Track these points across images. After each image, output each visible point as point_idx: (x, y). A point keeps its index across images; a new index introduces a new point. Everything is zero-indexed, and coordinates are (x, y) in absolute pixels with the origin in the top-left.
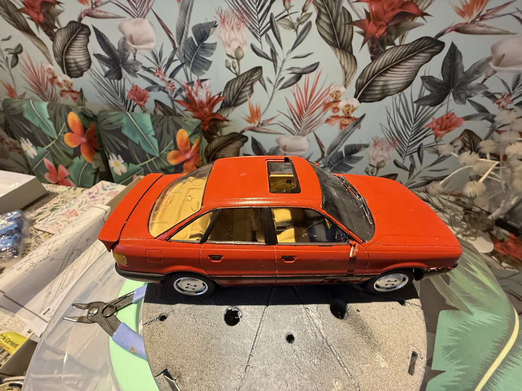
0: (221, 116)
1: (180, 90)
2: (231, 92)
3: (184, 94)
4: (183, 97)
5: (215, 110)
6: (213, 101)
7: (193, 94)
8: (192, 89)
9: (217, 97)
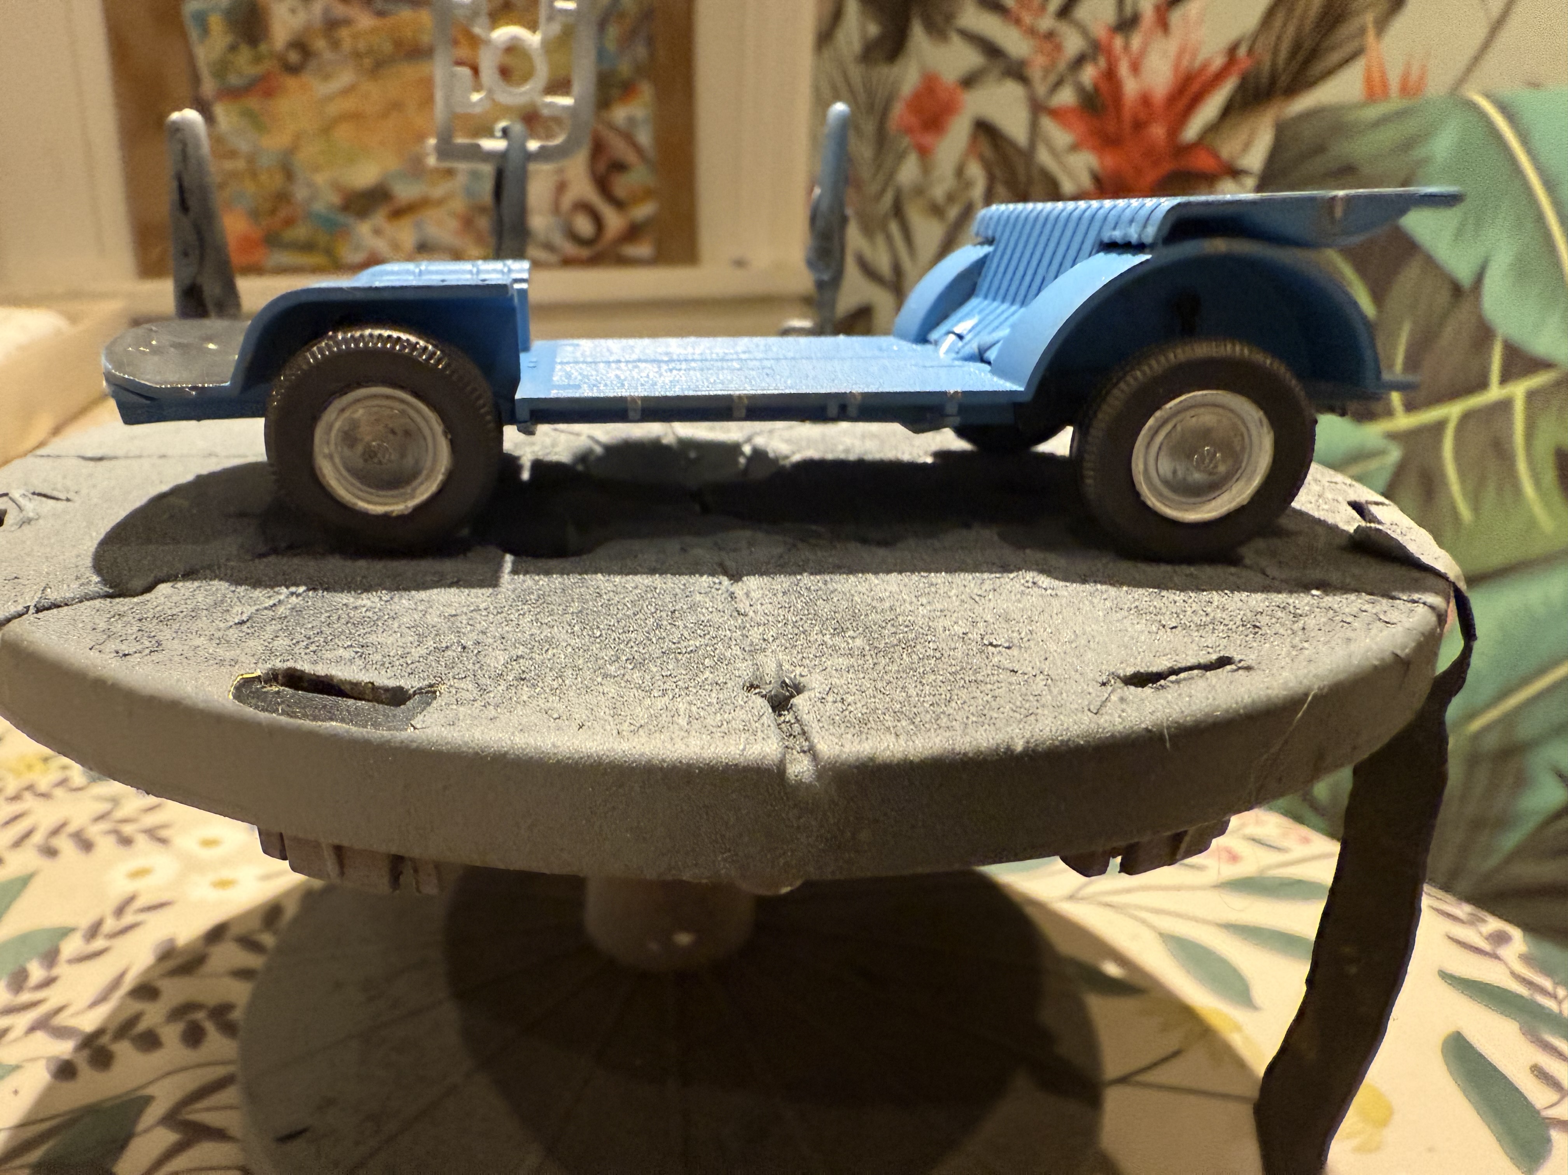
0: (1216, 156)
1: (1080, 61)
2: (1291, 30)
3: (1089, 74)
4: (1080, 89)
5: (1192, 130)
6: (1195, 87)
7: (1124, 69)
8: (1126, 47)
9: (1218, 62)
